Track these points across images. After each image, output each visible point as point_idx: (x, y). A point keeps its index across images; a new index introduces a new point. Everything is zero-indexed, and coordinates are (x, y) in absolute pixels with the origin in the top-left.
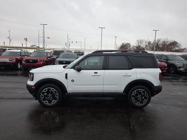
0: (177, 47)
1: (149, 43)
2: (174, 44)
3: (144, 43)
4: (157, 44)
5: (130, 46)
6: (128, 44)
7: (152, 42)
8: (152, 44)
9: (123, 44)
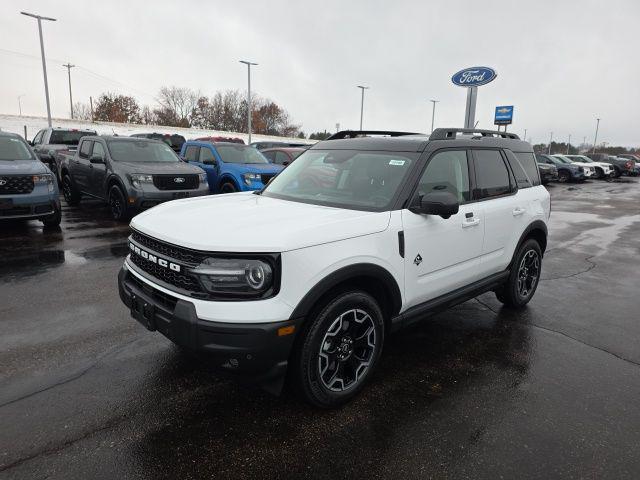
0: (280, 121)
1: (202, 103)
2: (271, 111)
3: (187, 102)
4: (227, 109)
5: (136, 108)
6: (127, 100)
7: (211, 102)
8: (212, 108)
9: (105, 98)
